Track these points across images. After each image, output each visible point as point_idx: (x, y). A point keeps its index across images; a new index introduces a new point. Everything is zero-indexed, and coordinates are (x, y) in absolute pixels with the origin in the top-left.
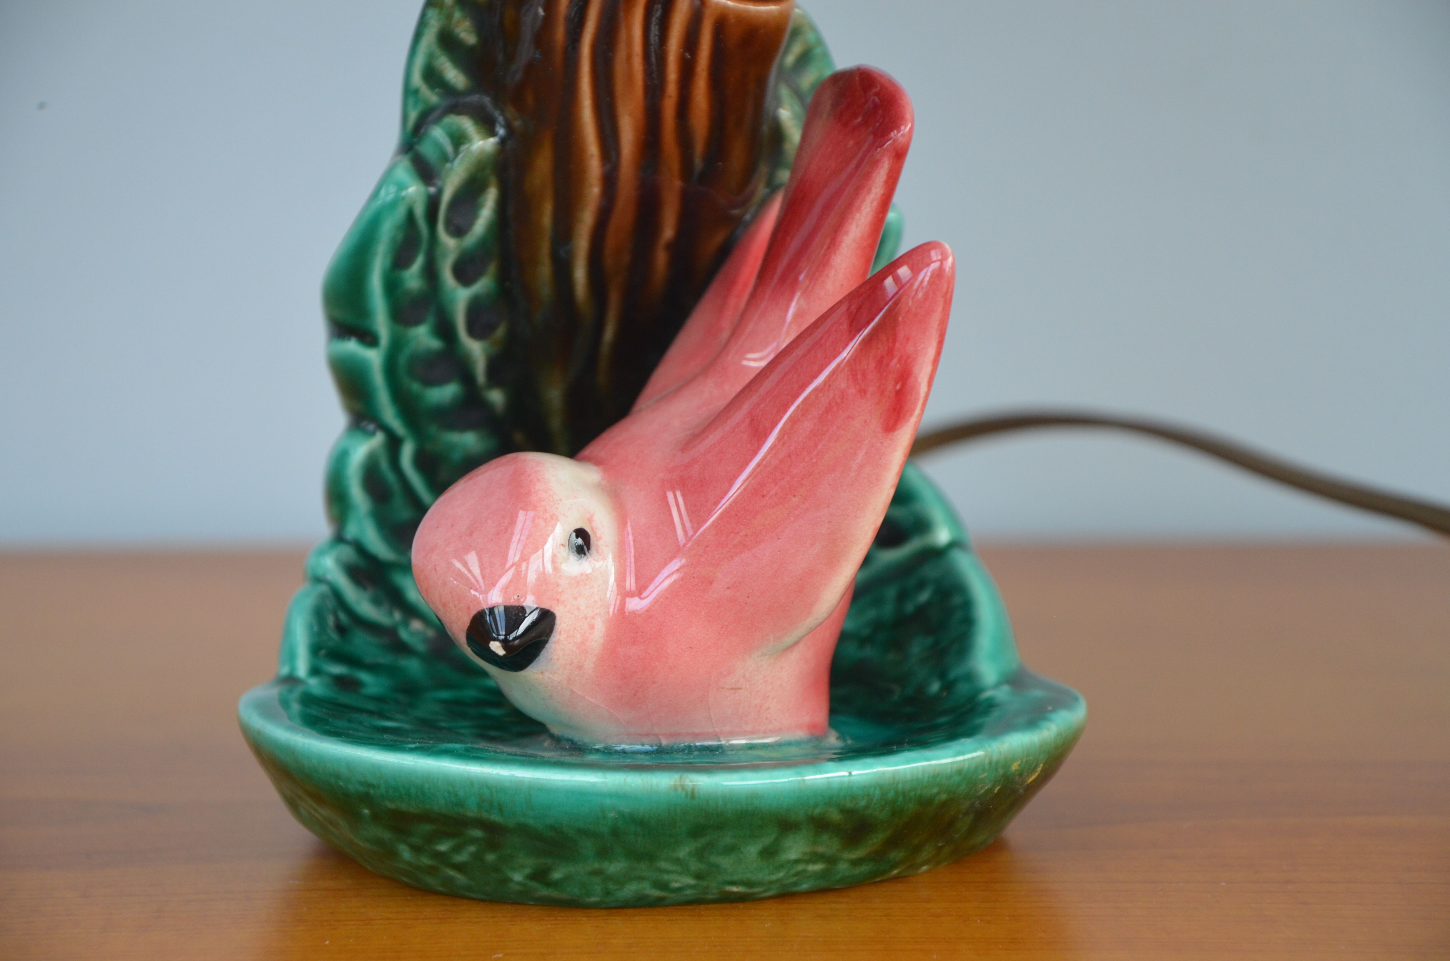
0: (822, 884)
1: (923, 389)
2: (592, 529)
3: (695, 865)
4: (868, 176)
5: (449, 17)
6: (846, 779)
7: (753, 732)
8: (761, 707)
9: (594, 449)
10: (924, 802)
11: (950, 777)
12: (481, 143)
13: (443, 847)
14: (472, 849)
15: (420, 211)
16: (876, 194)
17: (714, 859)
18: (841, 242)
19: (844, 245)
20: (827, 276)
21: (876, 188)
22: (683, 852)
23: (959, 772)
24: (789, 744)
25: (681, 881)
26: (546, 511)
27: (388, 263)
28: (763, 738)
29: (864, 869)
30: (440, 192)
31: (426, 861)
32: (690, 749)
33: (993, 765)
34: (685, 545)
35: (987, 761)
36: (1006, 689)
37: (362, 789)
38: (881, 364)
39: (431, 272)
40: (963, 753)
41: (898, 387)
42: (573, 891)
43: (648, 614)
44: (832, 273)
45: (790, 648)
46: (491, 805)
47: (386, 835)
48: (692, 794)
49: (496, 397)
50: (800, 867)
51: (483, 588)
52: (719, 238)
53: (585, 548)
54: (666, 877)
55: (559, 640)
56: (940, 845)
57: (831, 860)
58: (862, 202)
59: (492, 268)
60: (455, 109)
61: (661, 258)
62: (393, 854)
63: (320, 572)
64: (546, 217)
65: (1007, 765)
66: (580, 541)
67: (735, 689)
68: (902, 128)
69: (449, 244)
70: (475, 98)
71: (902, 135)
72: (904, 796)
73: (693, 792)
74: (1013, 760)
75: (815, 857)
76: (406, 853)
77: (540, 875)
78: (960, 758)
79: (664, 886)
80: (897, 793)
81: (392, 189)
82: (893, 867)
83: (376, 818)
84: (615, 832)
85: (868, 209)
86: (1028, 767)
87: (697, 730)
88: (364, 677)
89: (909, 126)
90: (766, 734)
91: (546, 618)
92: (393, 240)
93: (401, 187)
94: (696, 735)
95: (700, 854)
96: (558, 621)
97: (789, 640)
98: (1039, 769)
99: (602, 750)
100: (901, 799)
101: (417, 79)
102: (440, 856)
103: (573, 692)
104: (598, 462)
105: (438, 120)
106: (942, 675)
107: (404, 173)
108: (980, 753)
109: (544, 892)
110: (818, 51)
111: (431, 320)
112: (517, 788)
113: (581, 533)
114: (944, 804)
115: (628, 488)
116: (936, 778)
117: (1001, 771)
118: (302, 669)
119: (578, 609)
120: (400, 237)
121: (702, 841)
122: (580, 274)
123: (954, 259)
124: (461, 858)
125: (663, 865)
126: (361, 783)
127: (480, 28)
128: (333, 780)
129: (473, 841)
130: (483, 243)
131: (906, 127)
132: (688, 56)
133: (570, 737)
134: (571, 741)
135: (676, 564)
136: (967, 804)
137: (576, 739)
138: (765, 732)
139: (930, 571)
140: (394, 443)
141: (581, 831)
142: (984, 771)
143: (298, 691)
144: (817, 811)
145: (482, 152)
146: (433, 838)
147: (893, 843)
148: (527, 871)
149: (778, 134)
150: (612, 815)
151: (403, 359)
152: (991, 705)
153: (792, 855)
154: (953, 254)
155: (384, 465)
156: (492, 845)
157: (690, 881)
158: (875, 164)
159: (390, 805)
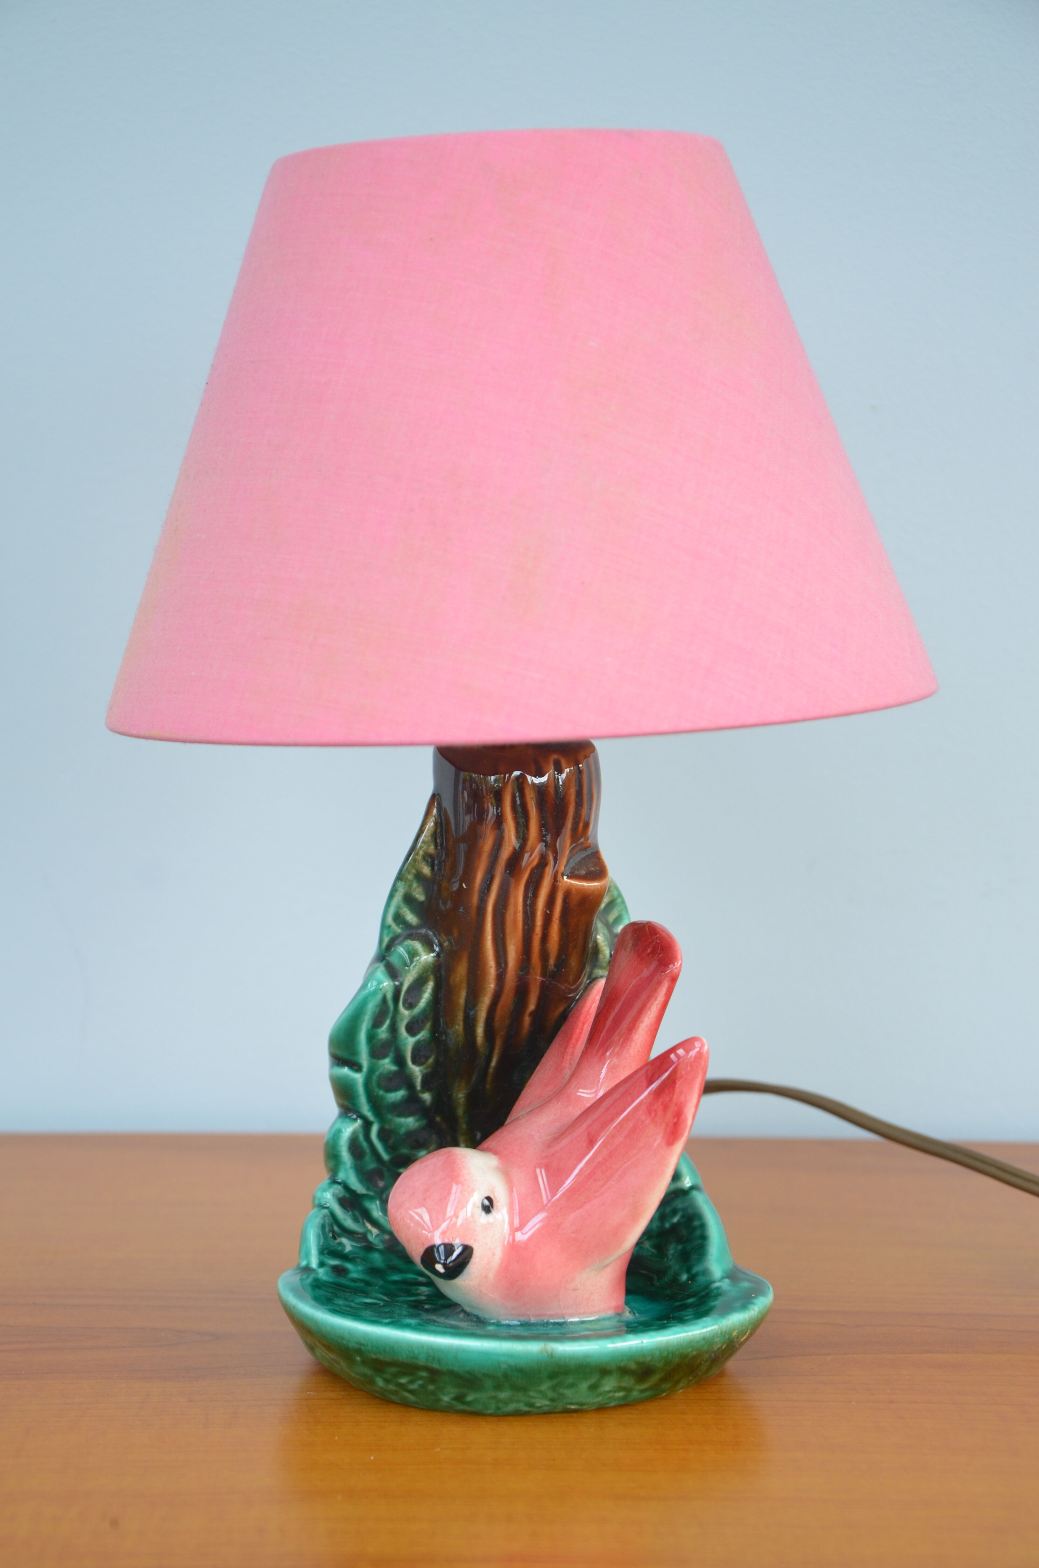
0: (622, 1402)
1: (689, 1121)
2: (495, 1196)
3: (550, 1394)
4: (655, 990)
5: (410, 886)
6: (640, 1345)
7: (583, 1314)
8: (589, 1299)
9: (491, 1142)
10: (683, 1356)
11: (698, 1342)
12: (426, 957)
13: (403, 1380)
14: (420, 1382)
15: (389, 996)
16: (660, 1001)
17: (561, 1391)
18: (638, 1027)
19: (640, 1029)
20: (630, 1046)
21: (660, 997)
22: (544, 1387)
23: (704, 1339)
24: (604, 1319)
25: (542, 1403)
26: (469, 1187)
27: (370, 1026)
28: (589, 1317)
29: (646, 1394)
30: (401, 984)
31: (392, 1387)
32: (548, 1323)
33: (723, 1334)
34: (547, 1205)
35: (719, 1332)
36: (727, 1281)
37: (357, 1346)
38: (666, 1108)
39: (393, 1029)
40: (706, 1327)
41: (675, 1120)
42: (478, 1407)
43: (526, 1244)
44: (634, 1044)
45: (607, 1266)
46: (434, 1359)
47: (368, 1371)
48: (551, 1355)
49: (427, 1097)
50: (611, 1395)
51: (431, 1229)
52: (561, 1009)
53: (490, 1207)
54: (533, 1400)
55: (475, 1263)
56: (690, 1379)
57: (628, 1390)
58: (652, 1005)
59: (428, 1026)
60: (410, 937)
61: (527, 1020)
62: (372, 1382)
63: (323, 1202)
64: (462, 997)
65: (730, 1333)
66: (487, 1203)
67: (575, 1290)
68: (676, 964)
69: (405, 1014)
70: (423, 931)
71: (676, 968)
72: (673, 1354)
73: (552, 1354)
74: (734, 1330)
75: (619, 1389)
76: (380, 1382)
77: (459, 1398)
78: (704, 1330)
79: (532, 1405)
80: (668, 1353)
81: (375, 983)
82: (663, 1392)
83: (364, 1362)
84: (506, 1376)
85: (655, 1009)
86: (742, 1333)
87: (552, 1312)
88: (349, 1266)
89: (680, 963)
90: (591, 1314)
91: (467, 1252)
92: (374, 1013)
93: (379, 983)
94: (551, 1316)
95: (554, 1388)
96: (475, 1252)
97: (607, 1262)
98: (748, 1333)
99: (496, 1323)
100: (670, 1355)
101: (390, 920)
102: (401, 1386)
103: (481, 1291)
104: (495, 1153)
105: (401, 943)
106: (688, 1270)
107: (381, 973)
108: (715, 1327)
109: (461, 1407)
110: (619, 900)
111: (392, 1055)
112: (449, 1350)
113: (489, 1199)
114: (694, 1357)
115: (514, 1170)
116: (691, 1343)
117: (727, 1337)
118: (314, 1264)
119: (486, 1244)
120: (378, 1010)
121: (555, 1381)
122: (480, 1031)
123: (708, 1047)
124: (414, 1387)
125: (532, 1394)
126: (357, 1343)
127: (427, 892)
128: (339, 1340)
129: (421, 1378)
130: (424, 1011)
131: (678, 963)
132: (548, 912)
133: (477, 1314)
134: (477, 1317)
135: (541, 1216)
136: (707, 1356)
137: (480, 1315)
138: (591, 1313)
139: (679, 1204)
140: (367, 1125)
141: (486, 1375)
142: (718, 1337)
143: (312, 1277)
144: (623, 1364)
145: (426, 962)
146: (396, 1375)
147: (664, 1380)
148: (452, 1395)
149: (596, 950)
150: (504, 1366)
151: (375, 1078)
152: (719, 1294)
153: (607, 1388)
154: (708, 1044)
155: (361, 1138)
156: (432, 1381)
157: (547, 1402)
158: (660, 983)
159: (373, 1356)
